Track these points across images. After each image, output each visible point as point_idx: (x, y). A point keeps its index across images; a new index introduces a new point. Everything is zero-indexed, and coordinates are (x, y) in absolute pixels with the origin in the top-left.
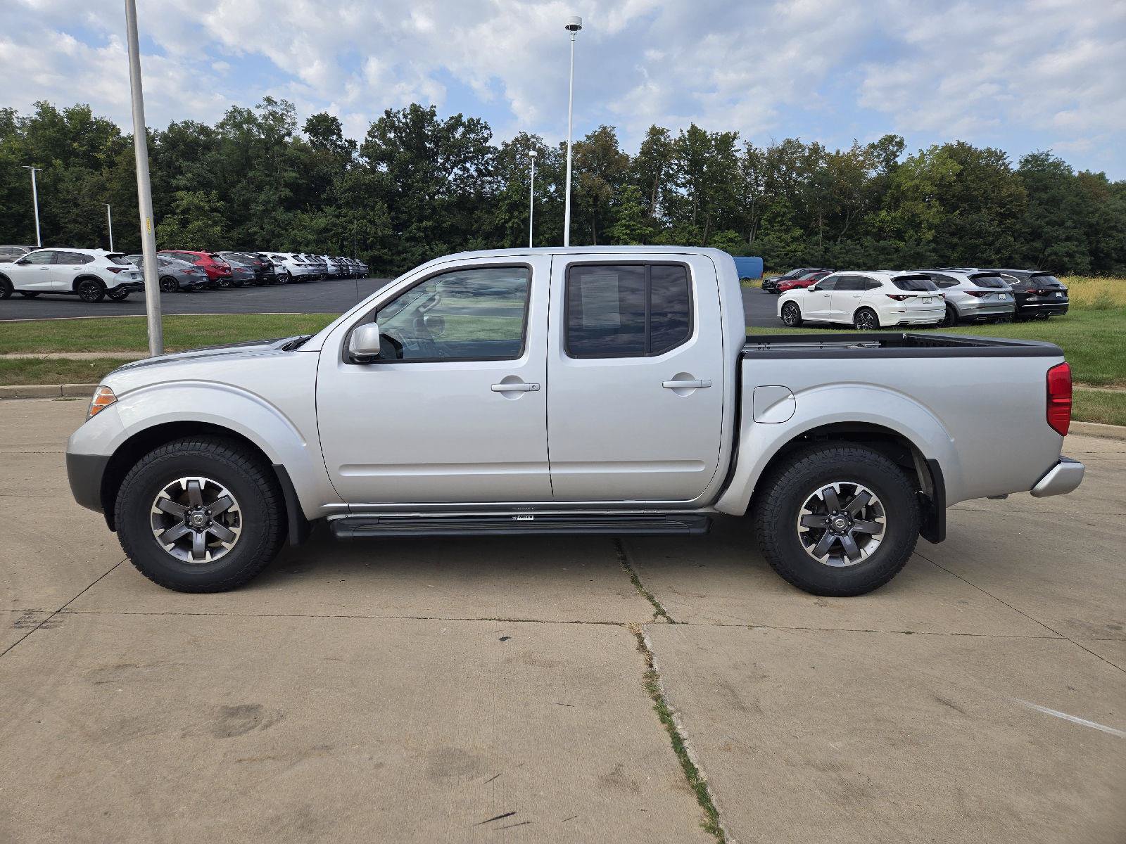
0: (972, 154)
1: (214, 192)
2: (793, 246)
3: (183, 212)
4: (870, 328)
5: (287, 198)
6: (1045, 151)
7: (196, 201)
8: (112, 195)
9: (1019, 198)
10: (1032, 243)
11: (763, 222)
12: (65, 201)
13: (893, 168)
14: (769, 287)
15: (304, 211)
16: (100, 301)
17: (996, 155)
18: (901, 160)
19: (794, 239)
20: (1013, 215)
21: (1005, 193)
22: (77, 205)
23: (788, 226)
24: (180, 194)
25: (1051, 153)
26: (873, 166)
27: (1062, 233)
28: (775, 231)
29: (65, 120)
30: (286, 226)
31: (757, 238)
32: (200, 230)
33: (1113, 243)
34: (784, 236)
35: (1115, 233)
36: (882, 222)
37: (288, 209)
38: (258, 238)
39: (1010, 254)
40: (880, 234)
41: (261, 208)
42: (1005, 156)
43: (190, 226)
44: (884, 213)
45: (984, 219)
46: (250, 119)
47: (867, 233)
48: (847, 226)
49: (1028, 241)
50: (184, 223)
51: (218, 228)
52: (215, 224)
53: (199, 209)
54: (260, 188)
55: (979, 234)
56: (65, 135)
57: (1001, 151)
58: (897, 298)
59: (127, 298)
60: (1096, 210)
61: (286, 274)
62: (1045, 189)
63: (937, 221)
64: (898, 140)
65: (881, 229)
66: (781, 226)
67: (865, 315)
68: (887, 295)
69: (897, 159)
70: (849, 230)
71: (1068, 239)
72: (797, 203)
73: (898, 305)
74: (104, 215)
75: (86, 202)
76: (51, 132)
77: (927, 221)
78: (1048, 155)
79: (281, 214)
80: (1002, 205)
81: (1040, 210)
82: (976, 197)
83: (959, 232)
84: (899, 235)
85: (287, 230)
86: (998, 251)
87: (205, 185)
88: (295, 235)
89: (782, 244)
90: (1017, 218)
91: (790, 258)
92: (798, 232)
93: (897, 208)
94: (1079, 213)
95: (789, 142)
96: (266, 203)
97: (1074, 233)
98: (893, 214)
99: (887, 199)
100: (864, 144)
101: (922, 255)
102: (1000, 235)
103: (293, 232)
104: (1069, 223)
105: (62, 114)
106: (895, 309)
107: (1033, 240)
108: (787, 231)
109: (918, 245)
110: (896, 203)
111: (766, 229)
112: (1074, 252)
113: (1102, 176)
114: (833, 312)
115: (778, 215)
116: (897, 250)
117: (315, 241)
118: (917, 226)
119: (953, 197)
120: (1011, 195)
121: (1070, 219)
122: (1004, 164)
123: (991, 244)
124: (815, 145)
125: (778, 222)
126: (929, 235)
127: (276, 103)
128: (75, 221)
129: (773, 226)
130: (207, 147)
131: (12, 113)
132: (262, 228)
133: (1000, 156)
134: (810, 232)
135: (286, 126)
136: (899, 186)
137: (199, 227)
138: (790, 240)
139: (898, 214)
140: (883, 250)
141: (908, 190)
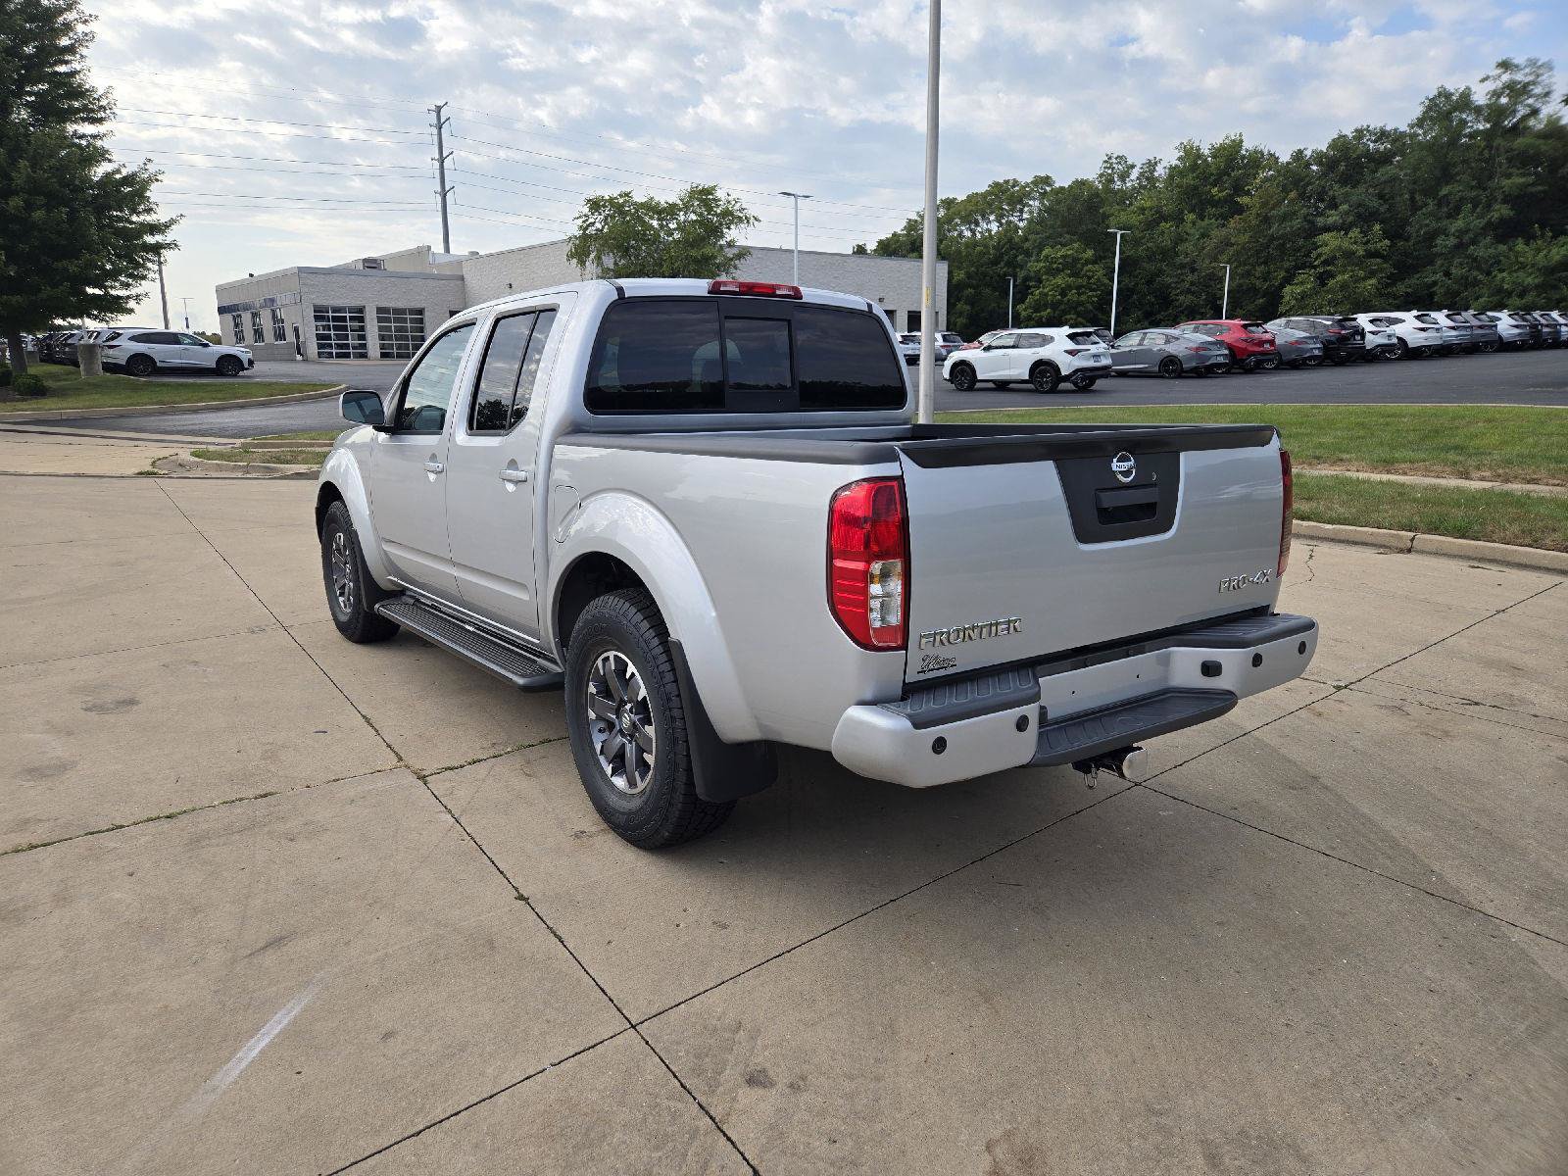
1: (1377, 227)
3: (1326, 263)
5: (1502, 221)
7: (1346, 245)
8: (1238, 253)
12: (1182, 266)
15: (1529, 238)
16: (1053, 390)
22: (1193, 270)
24: (1326, 236)
29: (1210, 159)
30: (1489, 267)
32: (1344, 286)
37: (1501, 239)
38: (1439, 290)
41: (1452, 241)
43: (1331, 283)
46: (1465, 101)
50: (1322, 279)
51: (1373, 281)
52: (1372, 274)
53: (1349, 255)
54: (1456, 211)
56: (1206, 179)
59: (1094, 387)
61: (1393, 345)
74: (1222, 280)
75: (1205, 265)
76: (1189, 180)
79: (1484, 250)
85: (1488, 273)
87: (1364, 218)
88: (1503, 279)
96: (1461, 233)
103: (1500, 276)
105: (1207, 152)
117: (1537, 287)
127: (1517, 66)
128: (1189, 291)
130: (1384, 159)
131: (1156, 163)
132: (1447, 274)
135: (1530, 101)
137: (1345, 281)
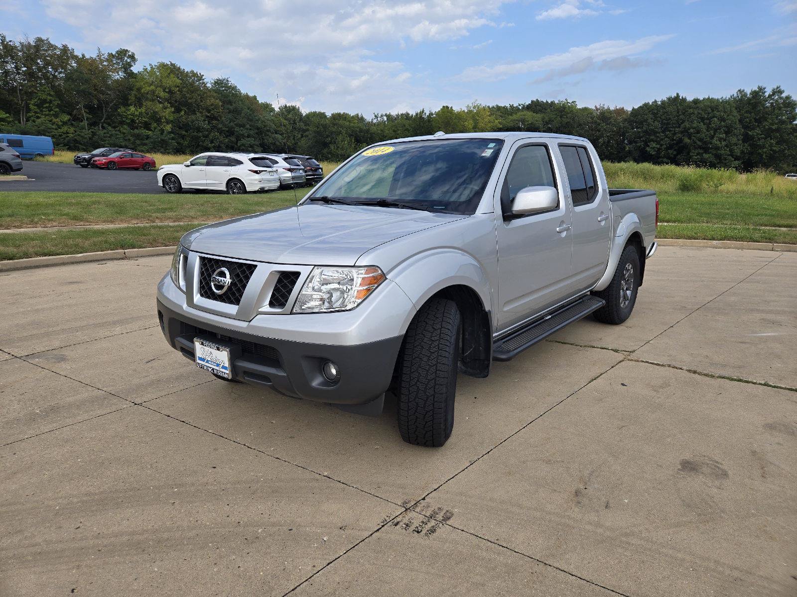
0: (181, 73)
2: (65, 129)
4: (240, 193)
6: (226, 78)
9: (216, 107)
10: (229, 137)
11: (31, 106)
13: (131, 75)
14: (82, 162)
17: (198, 76)
18: (136, 69)
19: (64, 123)
20: (215, 118)
21: (208, 103)
23: (56, 112)
25: (229, 80)
26: (116, 71)
27: (245, 132)
28: (46, 115)
31: (27, 120)
33: (271, 140)
34: (55, 120)
35: (270, 134)
36: (133, 115)
39: (219, 144)
40: (132, 124)
42: (203, 77)
44: (132, 109)
45: (199, 119)
47: (122, 123)
48: (105, 116)
49: (227, 137)
55: (198, 129)
57: (200, 74)
58: (256, 172)
60: (259, 119)
62: (230, 103)
63: (171, 118)
64: (130, 53)
65: (133, 121)
66: (50, 111)
67: (235, 184)
68: (249, 170)
69: (131, 69)
70: (106, 119)
71: (248, 136)
72: (58, 93)
73: (257, 176)
77: (165, 117)
78: (228, 81)
80: (209, 111)
81: (230, 116)
82: (191, 103)
83: (186, 127)
84: (147, 126)
86: (212, 142)
89: (54, 127)
90: (219, 121)
91: (64, 139)
92: (66, 118)
93: (141, 106)
94: (251, 120)
95: (39, 40)
97: (252, 132)
98: (140, 110)
99: (132, 98)
100: (105, 53)
101: (166, 142)
102: (211, 131)
104: (248, 126)
106: (256, 180)
107: (230, 136)
108: (56, 116)
109: (162, 134)
110: (139, 103)
111: (36, 112)
112: (254, 144)
113: (255, 97)
114: (208, 182)
115: (45, 101)
116: (148, 137)
118: (158, 121)
119: (176, 101)
120: (212, 105)
121: (248, 123)
122: (203, 83)
123: (207, 136)
124: (65, 47)
125: (46, 107)
126: (168, 128)
129: (42, 111)
133: (200, 78)
134: (77, 119)
136: (139, 90)
138: (60, 123)
139: (143, 110)
140: (138, 136)
141: (147, 93)
